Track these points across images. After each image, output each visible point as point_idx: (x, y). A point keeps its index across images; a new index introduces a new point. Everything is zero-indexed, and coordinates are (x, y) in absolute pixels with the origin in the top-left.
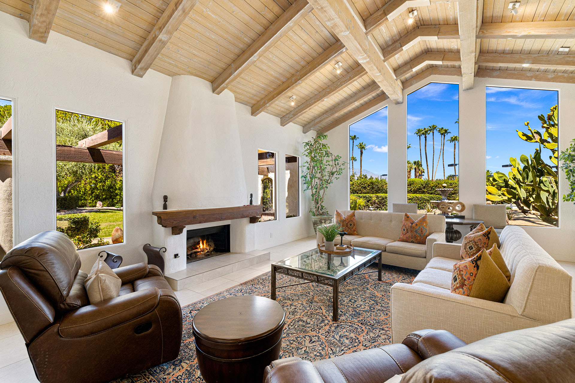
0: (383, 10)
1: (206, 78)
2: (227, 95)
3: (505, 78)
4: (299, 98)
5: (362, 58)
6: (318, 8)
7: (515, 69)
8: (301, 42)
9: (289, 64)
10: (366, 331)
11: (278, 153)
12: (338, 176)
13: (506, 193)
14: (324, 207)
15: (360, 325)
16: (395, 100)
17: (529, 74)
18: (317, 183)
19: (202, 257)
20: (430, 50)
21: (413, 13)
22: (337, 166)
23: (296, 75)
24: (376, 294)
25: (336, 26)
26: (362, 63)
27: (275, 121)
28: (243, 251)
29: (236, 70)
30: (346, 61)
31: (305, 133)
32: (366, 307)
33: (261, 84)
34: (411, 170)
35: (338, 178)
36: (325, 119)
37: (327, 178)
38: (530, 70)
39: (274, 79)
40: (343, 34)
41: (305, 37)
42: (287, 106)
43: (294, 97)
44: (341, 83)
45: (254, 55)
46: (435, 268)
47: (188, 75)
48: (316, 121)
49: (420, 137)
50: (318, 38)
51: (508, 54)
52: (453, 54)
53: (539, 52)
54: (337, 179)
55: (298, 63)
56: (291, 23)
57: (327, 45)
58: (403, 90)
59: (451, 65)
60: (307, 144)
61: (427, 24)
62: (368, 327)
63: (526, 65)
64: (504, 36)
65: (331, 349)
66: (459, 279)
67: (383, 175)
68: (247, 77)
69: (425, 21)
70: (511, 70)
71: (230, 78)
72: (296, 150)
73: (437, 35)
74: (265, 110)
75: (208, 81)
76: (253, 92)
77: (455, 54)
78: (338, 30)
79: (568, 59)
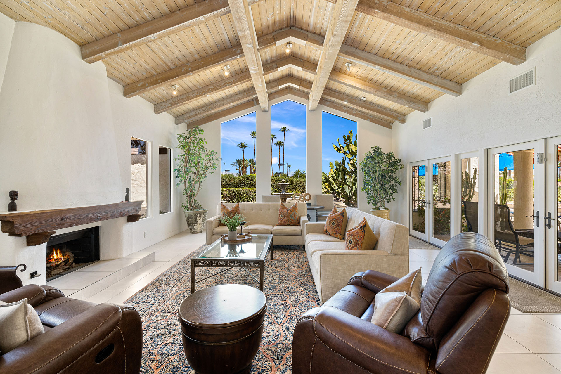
0: (273, 36)
1: (75, 39)
2: (100, 66)
3: (333, 108)
4: (181, 88)
5: (254, 69)
6: (236, 18)
7: (338, 103)
8: (201, 37)
9: (183, 53)
10: (288, 296)
11: (152, 142)
12: (212, 171)
13: (327, 187)
14: (196, 201)
15: (281, 294)
16: (264, 108)
17: (344, 108)
18: (190, 177)
19: (60, 273)
20: (292, 75)
21: (289, 46)
22: (212, 161)
23: (187, 66)
24: (276, 269)
25: (245, 37)
26: (252, 73)
27: (149, 108)
28: (119, 256)
29: (125, 43)
30: (234, 66)
31: (177, 124)
32: (277, 280)
33: (145, 65)
34: (246, 167)
35: (213, 172)
36: (200, 113)
37: (202, 172)
38: (345, 106)
39: (162, 64)
40: (247, 45)
41: (207, 34)
42: (165, 94)
43: (177, 86)
44: (225, 84)
45: (154, 34)
46: (315, 241)
47: (46, 26)
48: (191, 114)
49: (254, 138)
50: (218, 38)
51: (337, 93)
52: (306, 83)
53: (352, 96)
54: (211, 174)
55: (192, 55)
56: (202, 18)
57: (223, 47)
58: (268, 101)
59: (302, 90)
60: (181, 136)
61: (296, 56)
62: (287, 293)
63: (345, 103)
64: (340, 81)
65: (274, 316)
66: (354, 241)
67: (226, 171)
68: (131, 53)
69: (295, 54)
70: (335, 103)
71: (114, 49)
72: (169, 142)
73: (302, 68)
74: (141, 94)
75: (75, 42)
76: (133, 70)
77: (309, 84)
78: (245, 41)
79: (364, 104)
